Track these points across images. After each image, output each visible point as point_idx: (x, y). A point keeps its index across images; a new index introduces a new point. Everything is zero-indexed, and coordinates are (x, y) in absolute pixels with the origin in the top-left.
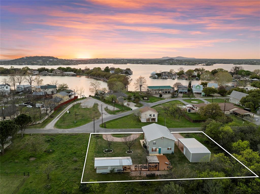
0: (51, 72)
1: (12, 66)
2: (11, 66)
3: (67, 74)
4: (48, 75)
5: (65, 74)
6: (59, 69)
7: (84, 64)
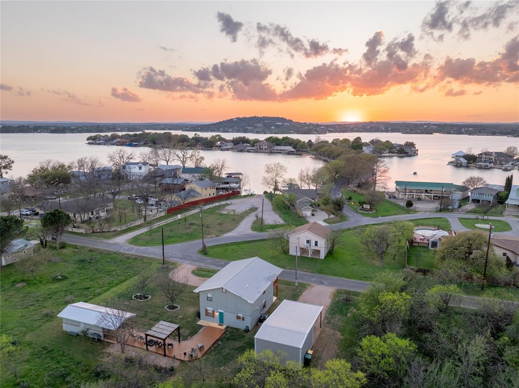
0: (253, 146)
1: (196, 134)
2: (194, 133)
3: (280, 150)
4: (245, 151)
5: (277, 150)
6: (268, 140)
7: (339, 132)
